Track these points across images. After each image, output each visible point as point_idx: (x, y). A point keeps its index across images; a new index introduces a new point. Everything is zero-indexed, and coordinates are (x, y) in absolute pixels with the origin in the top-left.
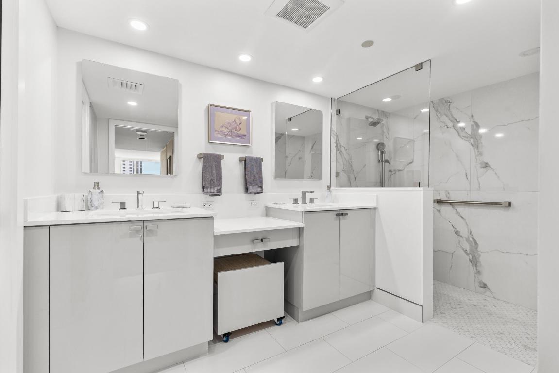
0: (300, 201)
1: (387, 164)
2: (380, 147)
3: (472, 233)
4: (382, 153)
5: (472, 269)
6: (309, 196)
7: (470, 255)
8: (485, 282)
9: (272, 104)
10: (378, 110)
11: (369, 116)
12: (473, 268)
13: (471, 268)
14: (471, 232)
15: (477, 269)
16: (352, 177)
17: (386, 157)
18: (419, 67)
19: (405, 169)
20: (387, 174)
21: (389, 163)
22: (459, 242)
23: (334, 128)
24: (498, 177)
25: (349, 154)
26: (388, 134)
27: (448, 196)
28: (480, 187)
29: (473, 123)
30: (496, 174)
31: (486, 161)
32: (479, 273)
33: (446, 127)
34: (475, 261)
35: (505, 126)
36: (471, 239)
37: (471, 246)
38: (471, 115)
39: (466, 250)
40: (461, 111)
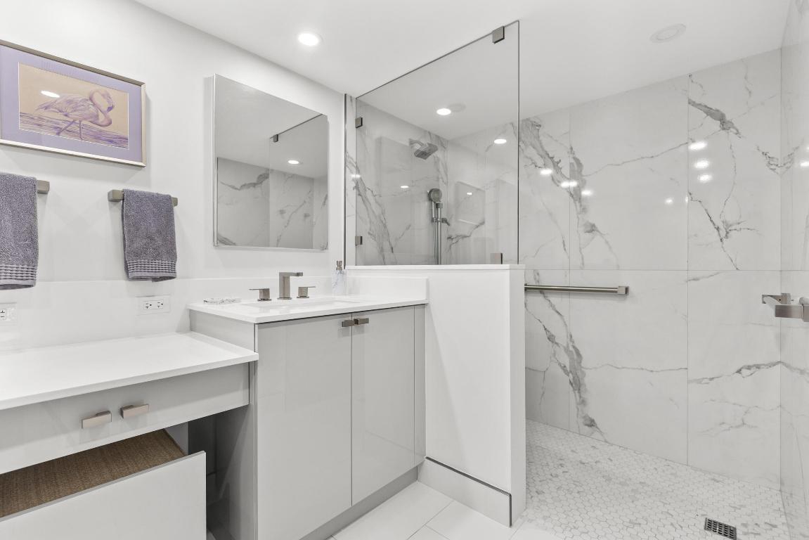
0: (275, 294)
1: (444, 225)
2: (434, 197)
3: (573, 338)
4: (437, 206)
5: (573, 398)
6: (295, 284)
7: (570, 375)
8: (593, 418)
9: (207, 81)
10: (429, 133)
11: (415, 139)
12: (575, 396)
13: (572, 393)
14: (571, 336)
15: (580, 397)
16: (386, 246)
17: (443, 213)
18: (499, 35)
19: (473, 237)
20: (444, 243)
21: (448, 224)
22: (554, 354)
23: (352, 152)
24: (610, 248)
25: (380, 205)
26: (447, 175)
27: (537, 277)
28: (583, 264)
29: (573, 161)
30: (607, 242)
31: (592, 221)
32: (583, 402)
33: (533, 166)
34: (578, 383)
35: (619, 165)
36: (571, 349)
37: (572, 359)
38: (569, 147)
39: (565, 367)
40: (556, 141)
